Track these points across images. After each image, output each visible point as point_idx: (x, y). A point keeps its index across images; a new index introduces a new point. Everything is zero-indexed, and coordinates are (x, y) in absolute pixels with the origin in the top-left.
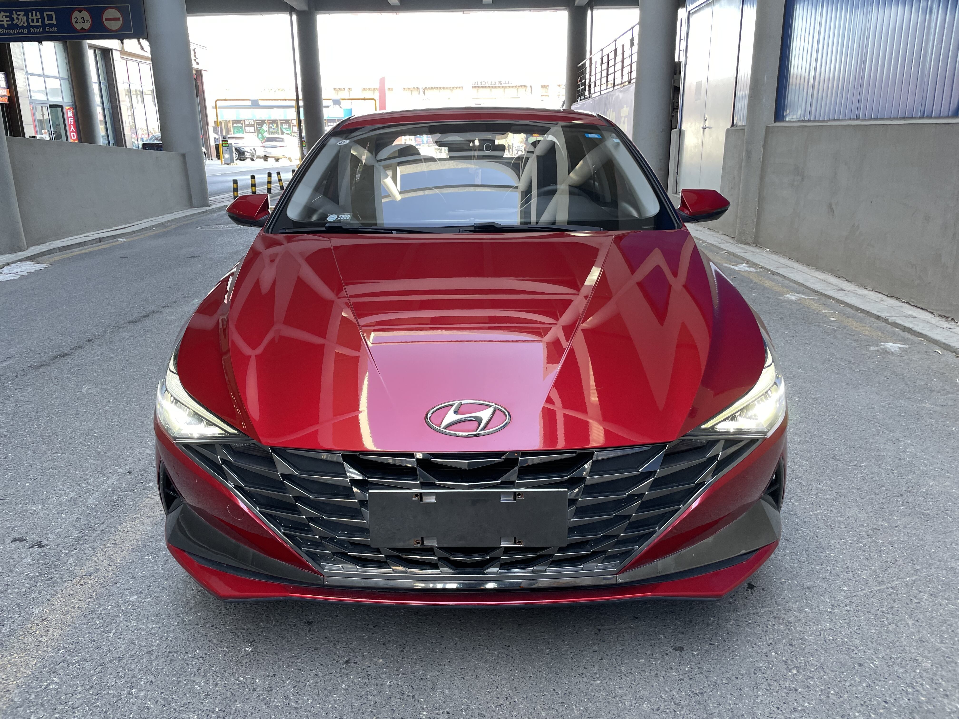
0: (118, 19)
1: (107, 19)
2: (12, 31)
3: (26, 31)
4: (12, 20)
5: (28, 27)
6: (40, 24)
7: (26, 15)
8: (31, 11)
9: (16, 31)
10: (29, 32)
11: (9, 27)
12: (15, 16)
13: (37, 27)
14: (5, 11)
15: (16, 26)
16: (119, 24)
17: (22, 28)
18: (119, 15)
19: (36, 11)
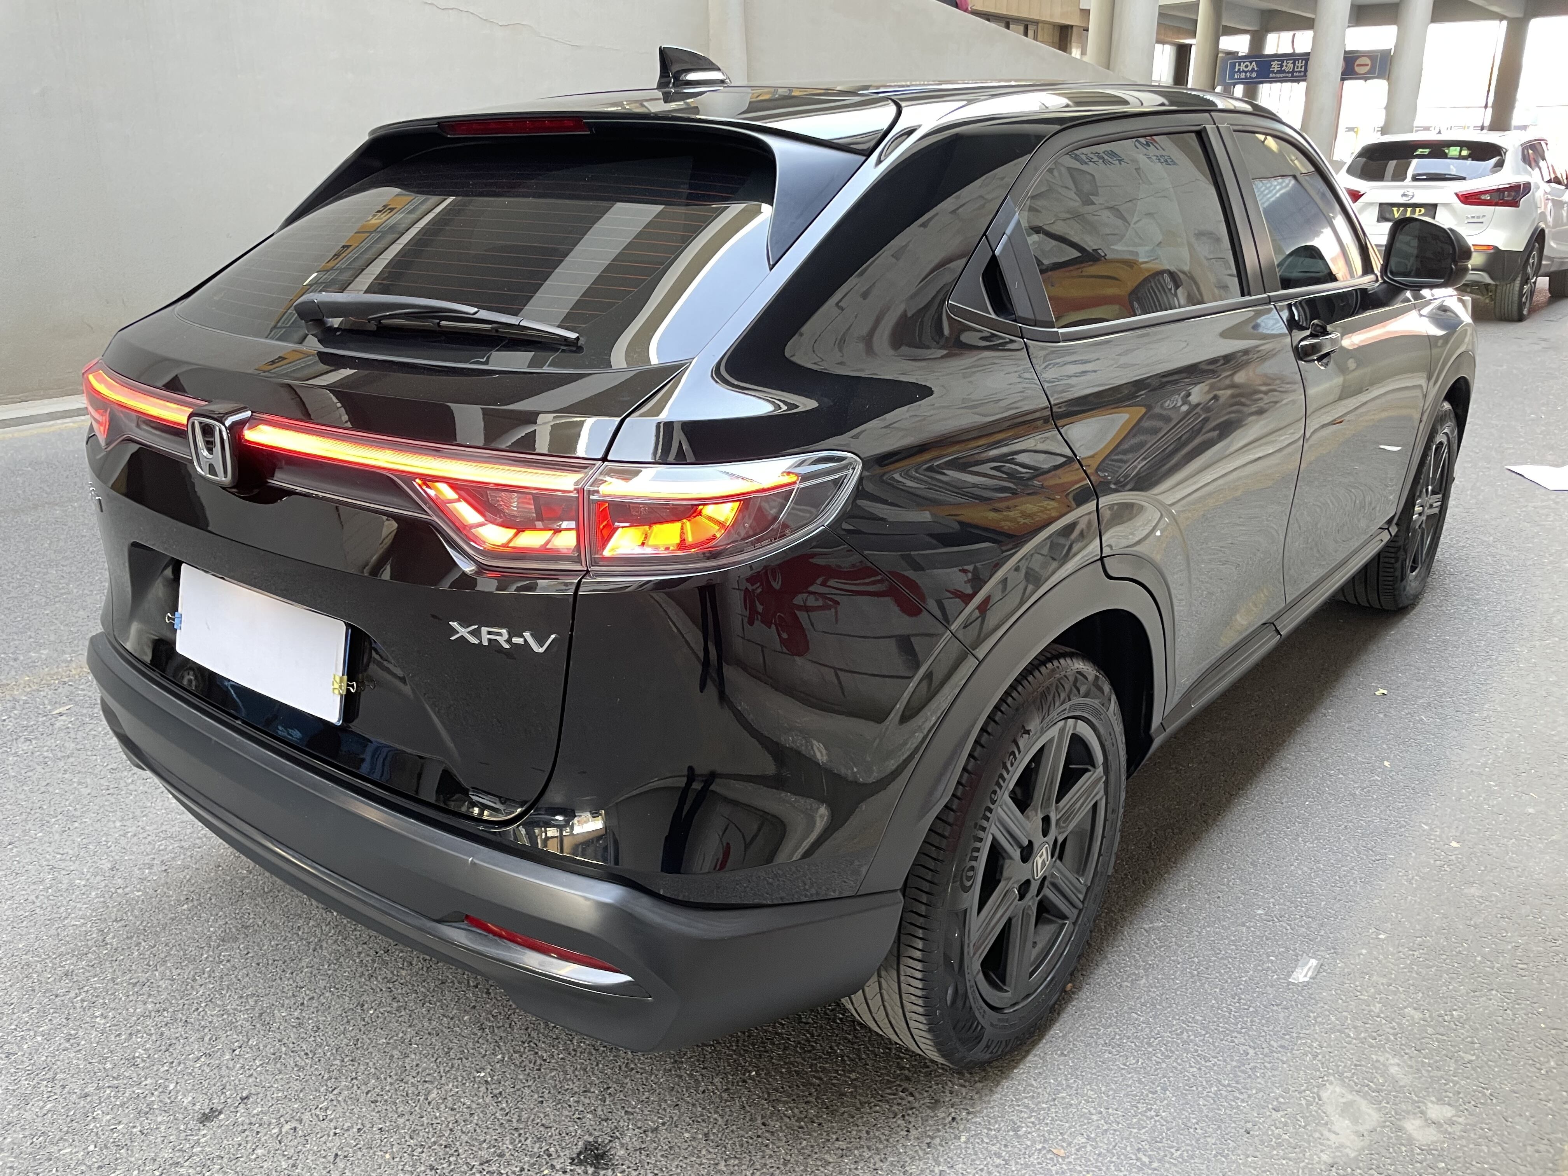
0: (1367, 65)
1: (1358, 65)
2: (1278, 75)
3: (1290, 75)
4: (1282, 66)
5: (1293, 71)
6: (1303, 69)
7: (1294, 63)
8: (1298, 60)
9: (1282, 75)
10: (1292, 76)
11: (1278, 72)
12: (1285, 64)
13: (1300, 72)
14: (1278, 61)
15: (1284, 72)
16: (1367, 68)
17: (1289, 72)
18: (1368, 62)
19: (1302, 59)
